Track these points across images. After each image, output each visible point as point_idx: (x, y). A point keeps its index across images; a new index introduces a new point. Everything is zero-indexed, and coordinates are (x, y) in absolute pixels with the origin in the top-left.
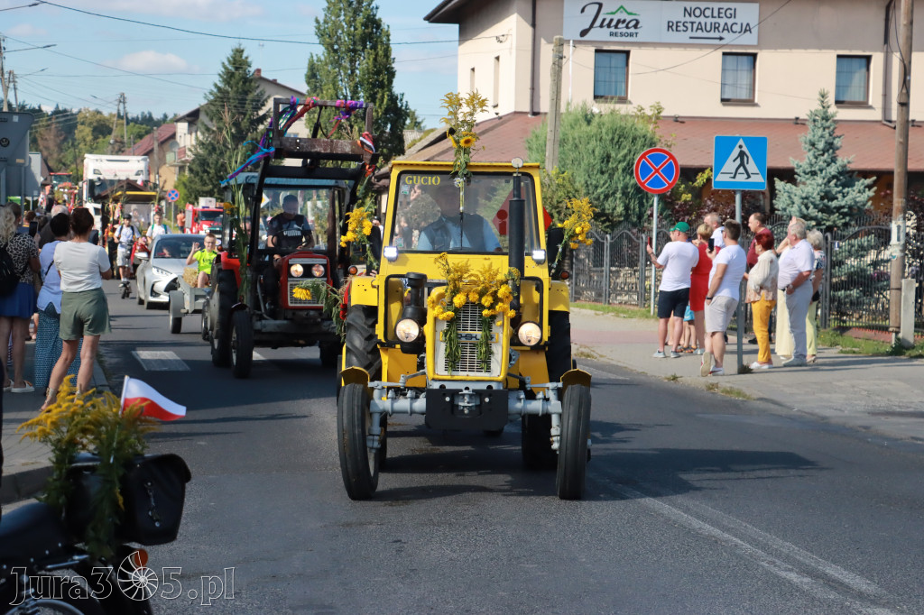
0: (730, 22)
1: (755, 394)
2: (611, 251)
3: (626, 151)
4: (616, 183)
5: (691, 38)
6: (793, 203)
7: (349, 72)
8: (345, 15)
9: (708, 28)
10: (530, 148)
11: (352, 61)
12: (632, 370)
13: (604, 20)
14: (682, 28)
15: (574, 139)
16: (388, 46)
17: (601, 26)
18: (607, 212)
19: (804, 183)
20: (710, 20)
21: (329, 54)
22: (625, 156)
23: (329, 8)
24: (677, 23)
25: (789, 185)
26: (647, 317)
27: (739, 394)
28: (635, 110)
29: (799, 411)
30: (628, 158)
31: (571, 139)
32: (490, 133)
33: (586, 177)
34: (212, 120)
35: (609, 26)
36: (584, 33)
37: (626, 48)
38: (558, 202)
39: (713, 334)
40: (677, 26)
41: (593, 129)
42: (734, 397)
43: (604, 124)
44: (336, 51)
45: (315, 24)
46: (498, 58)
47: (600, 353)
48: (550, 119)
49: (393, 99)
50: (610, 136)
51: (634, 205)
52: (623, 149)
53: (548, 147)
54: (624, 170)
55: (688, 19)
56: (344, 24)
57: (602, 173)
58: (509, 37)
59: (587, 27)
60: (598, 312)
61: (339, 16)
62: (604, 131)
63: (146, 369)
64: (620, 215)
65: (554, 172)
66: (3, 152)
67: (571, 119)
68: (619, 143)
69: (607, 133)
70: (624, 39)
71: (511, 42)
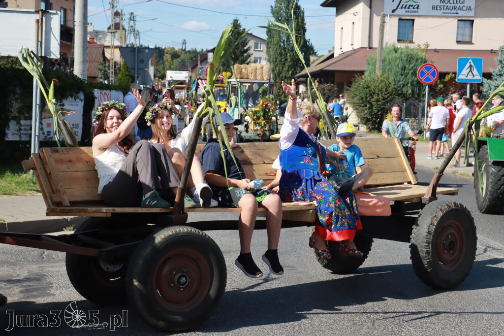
0: (461, 6)
2: (405, 110)
3: (413, 65)
4: (408, 79)
5: (443, 13)
6: (491, 89)
8: (284, 4)
9: (451, 8)
10: (369, 64)
13: (403, 5)
14: (439, 8)
15: (389, 59)
16: (303, 17)
17: (402, 8)
18: (404, 93)
19: (496, 80)
20: (452, 5)
22: (413, 67)
24: (437, 6)
25: (489, 81)
26: (422, 141)
27: (468, 176)
28: (417, 46)
30: (414, 68)
32: (349, 57)
33: (395, 77)
35: (405, 8)
36: (393, 11)
37: (413, 18)
38: (382, 88)
40: (437, 8)
41: (398, 55)
42: (465, 177)
43: (403, 53)
44: (280, 20)
45: (271, 8)
46: (353, 23)
48: (378, 51)
49: (305, 41)
50: (406, 58)
51: (417, 90)
52: (412, 64)
53: (377, 63)
54: (412, 74)
55: (442, 4)
56: (283, 8)
57: (402, 75)
58: (359, 14)
59: (395, 8)
61: (281, 4)
62: (403, 56)
64: (410, 94)
65: (380, 74)
66: (141, 66)
67: (388, 50)
68: (410, 61)
69: (404, 57)
70: (412, 14)
71: (360, 16)
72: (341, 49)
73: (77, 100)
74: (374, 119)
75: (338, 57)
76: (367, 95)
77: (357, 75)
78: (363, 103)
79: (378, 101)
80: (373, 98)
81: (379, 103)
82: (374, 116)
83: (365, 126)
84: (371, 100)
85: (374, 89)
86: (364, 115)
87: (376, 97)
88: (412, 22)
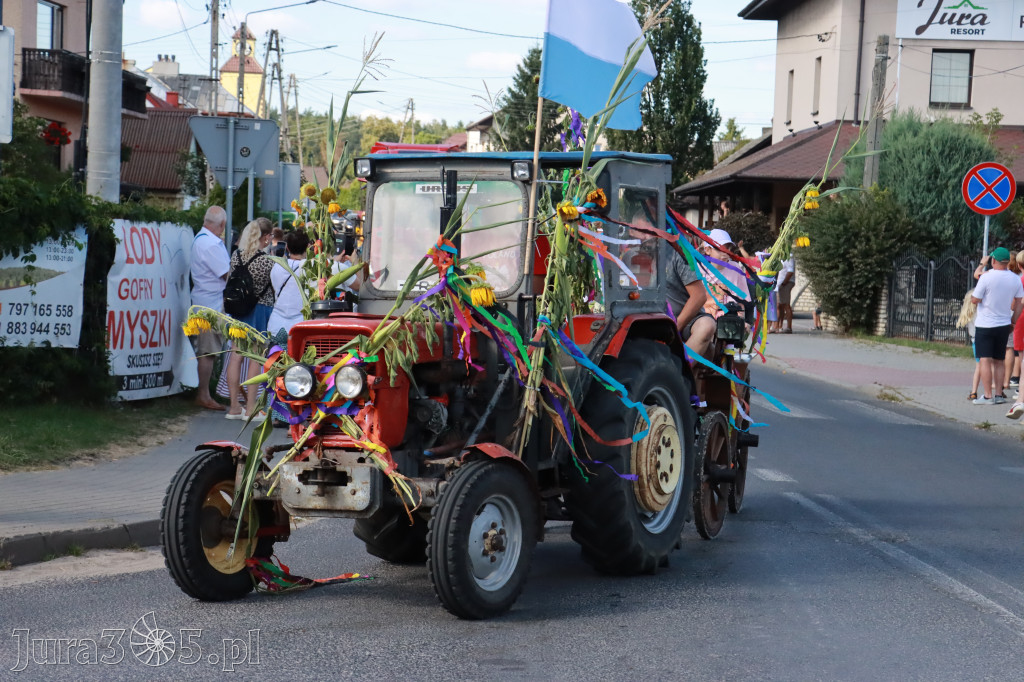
2: (935, 280)
3: (957, 165)
4: (945, 203)
12: (940, 416)
13: (945, 15)
15: (897, 152)
16: (698, 44)
17: (941, 22)
18: (934, 235)
22: (957, 171)
28: (971, 119)
30: (960, 174)
32: (807, 145)
33: (912, 197)
34: (504, 128)
35: (950, 22)
36: (920, 30)
37: (971, 47)
38: (878, 223)
41: (920, 140)
43: (932, 135)
46: (819, 59)
47: (906, 395)
48: (871, 126)
49: (703, 106)
50: (940, 148)
51: (967, 227)
52: (954, 163)
53: (867, 161)
54: (954, 188)
57: (929, 191)
58: (833, 35)
59: (925, 23)
60: (916, 349)
62: (932, 142)
64: (948, 239)
65: (873, 189)
66: (242, 163)
67: (895, 128)
68: (950, 157)
69: (936, 145)
70: (968, 37)
71: (835, 41)
72: (789, 123)
73: (68, 247)
74: (856, 300)
75: (780, 144)
76: (839, 238)
78: (829, 261)
79: (866, 254)
80: (855, 247)
81: (870, 261)
82: (857, 294)
83: (833, 318)
84: (849, 253)
85: (857, 225)
86: (832, 291)
87: (861, 246)
88: (968, 56)
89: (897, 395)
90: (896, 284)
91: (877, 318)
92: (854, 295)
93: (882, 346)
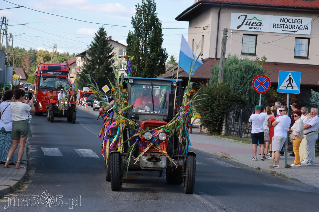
0: (299, 25)
1: (290, 176)
2: (242, 116)
3: (251, 75)
4: (246, 88)
5: (283, 31)
7: (144, 39)
8: (144, 16)
9: (290, 27)
10: (213, 73)
11: (146, 35)
12: (243, 165)
13: (247, 22)
14: (279, 27)
15: (230, 70)
16: (161, 29)
17: (246, 24)
18: (242, 100)
20: (291, 24)
21: (136, 31)
22: (251, 77)
23: (137, 13)
24: (277, 24)
25: (317, 92)
27: (284, 176)
28: (256, 59)
29: (306, 184)
31: (229, 70)
34: (90, 56)
35: (249, 25)
36: (239, 27)
37: (256, 34)
38: (223, 95)
39: (275, 151)
40: (277, 26)
41: (238, 66)
42: (281, 178)
43: (242, 64)
44: (139, 30)
45: (131, 19)
46: (203, 36)
47: (231, 157)
48: (221, 60)
49: (162, 51)
50: (245, 69)
51: (254, 97)
52: (250, 75)
53: (219, 73)
54: (249, 83)
55: (282, 23)
56: (143, 19)
57: (241, 84)
58: (208, 27)
59: (240, 25)
60: (235, 140)
61: (141, 16)
62: (242, 67)
63: (45, 155)
64: (247, 102)
65: (221, 83)
67: (229, 61)
68: (248, 73)
69: (244, 68)
70: (255, 30)
71: (209, 30)
74: (214, 122)
76: (209, 100)
77: (201, 82)
78: (205, 108)
79: (218, 106)
80: (215, 103)
81: (220, 108)
83: (206, 128)
84: (212, 105)
85: (215, 95)
86: (206, 118)
87: (217, 103)
88: (255, 37)
89: (228, 156)
90: (229, 117)
91: (222, 129)
92: (214, 120)
93: (223, 139)
